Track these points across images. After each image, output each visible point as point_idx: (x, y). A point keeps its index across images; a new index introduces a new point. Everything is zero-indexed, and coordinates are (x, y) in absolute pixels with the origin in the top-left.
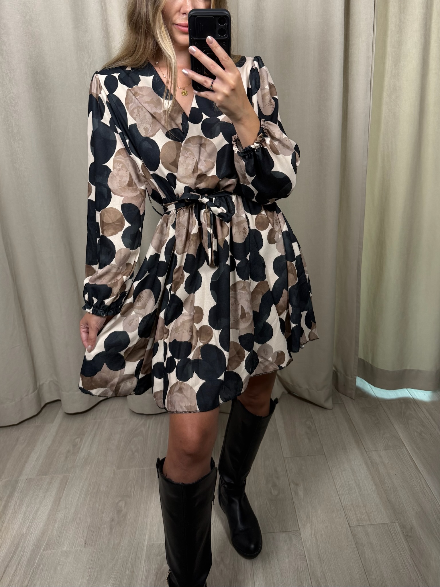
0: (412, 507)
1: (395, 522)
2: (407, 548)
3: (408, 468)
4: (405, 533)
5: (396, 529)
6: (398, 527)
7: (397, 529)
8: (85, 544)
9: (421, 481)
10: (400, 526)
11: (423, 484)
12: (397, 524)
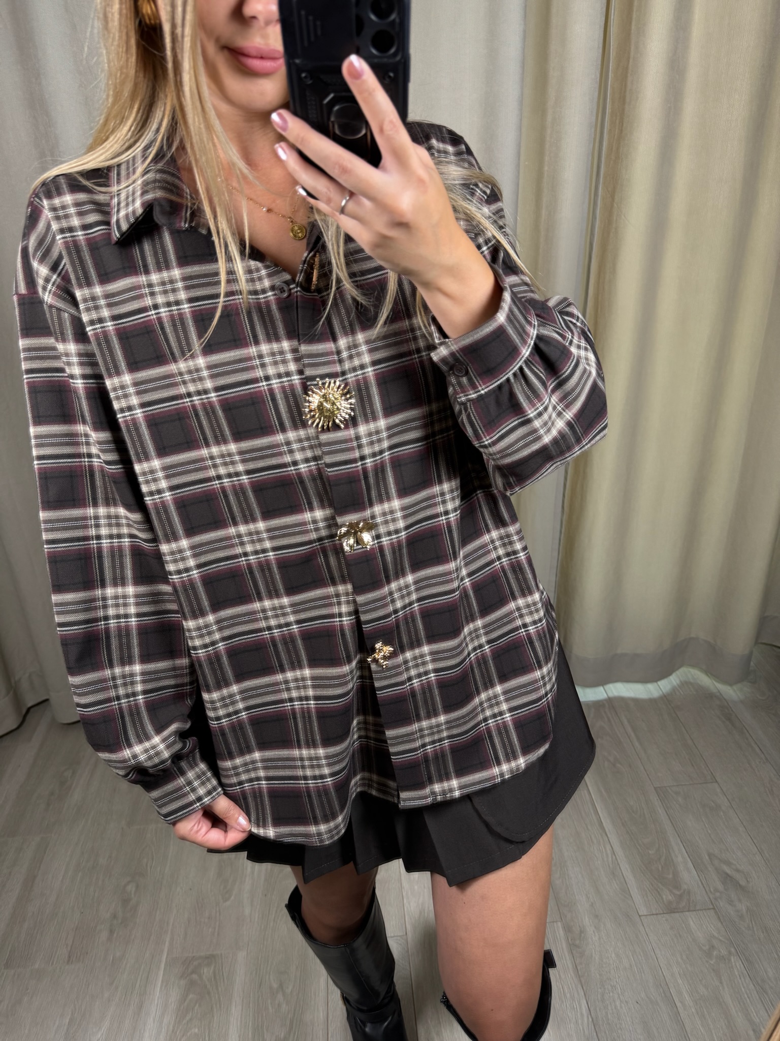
0: (587, 895)
1: (556, 922)
2: (570, 966)
3: (587, 827)
4: (570, 940)
5: (557, 932)
6: (561, 929)
7: (559, 934)
8: (69, 957)
9: (605, 848)
10: (564, 928)
11: (607, 855)
12: (559, 924)
